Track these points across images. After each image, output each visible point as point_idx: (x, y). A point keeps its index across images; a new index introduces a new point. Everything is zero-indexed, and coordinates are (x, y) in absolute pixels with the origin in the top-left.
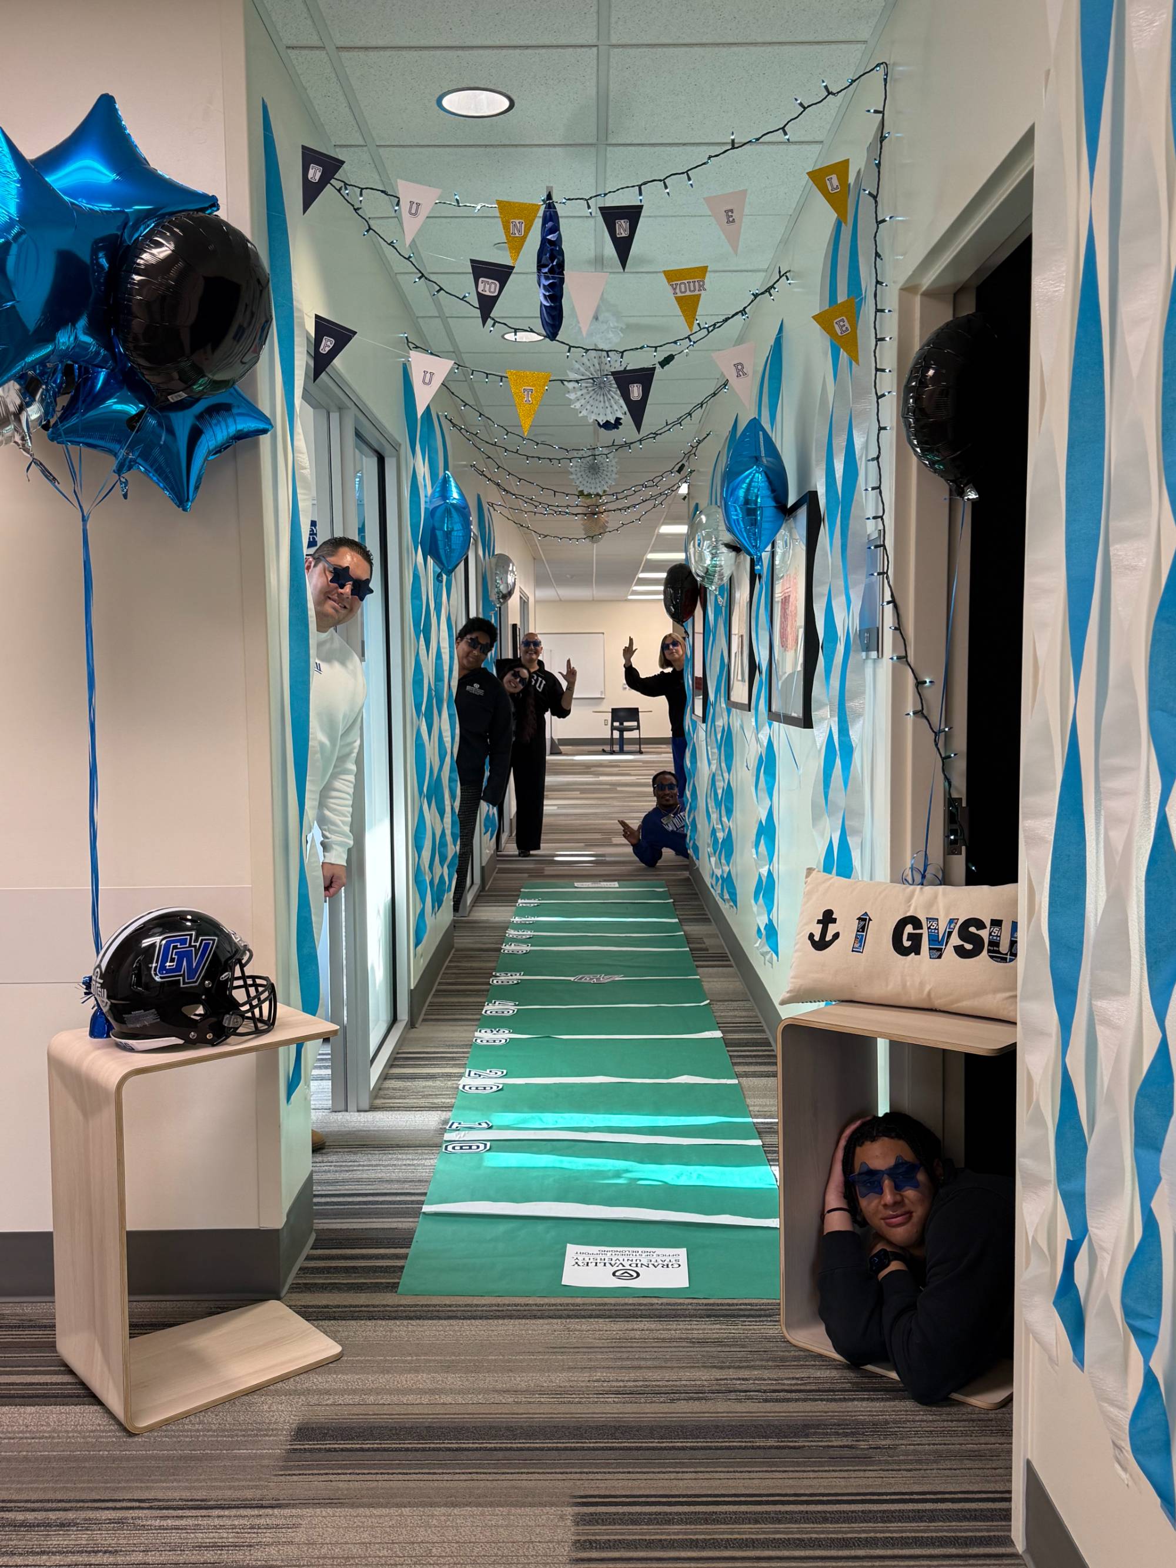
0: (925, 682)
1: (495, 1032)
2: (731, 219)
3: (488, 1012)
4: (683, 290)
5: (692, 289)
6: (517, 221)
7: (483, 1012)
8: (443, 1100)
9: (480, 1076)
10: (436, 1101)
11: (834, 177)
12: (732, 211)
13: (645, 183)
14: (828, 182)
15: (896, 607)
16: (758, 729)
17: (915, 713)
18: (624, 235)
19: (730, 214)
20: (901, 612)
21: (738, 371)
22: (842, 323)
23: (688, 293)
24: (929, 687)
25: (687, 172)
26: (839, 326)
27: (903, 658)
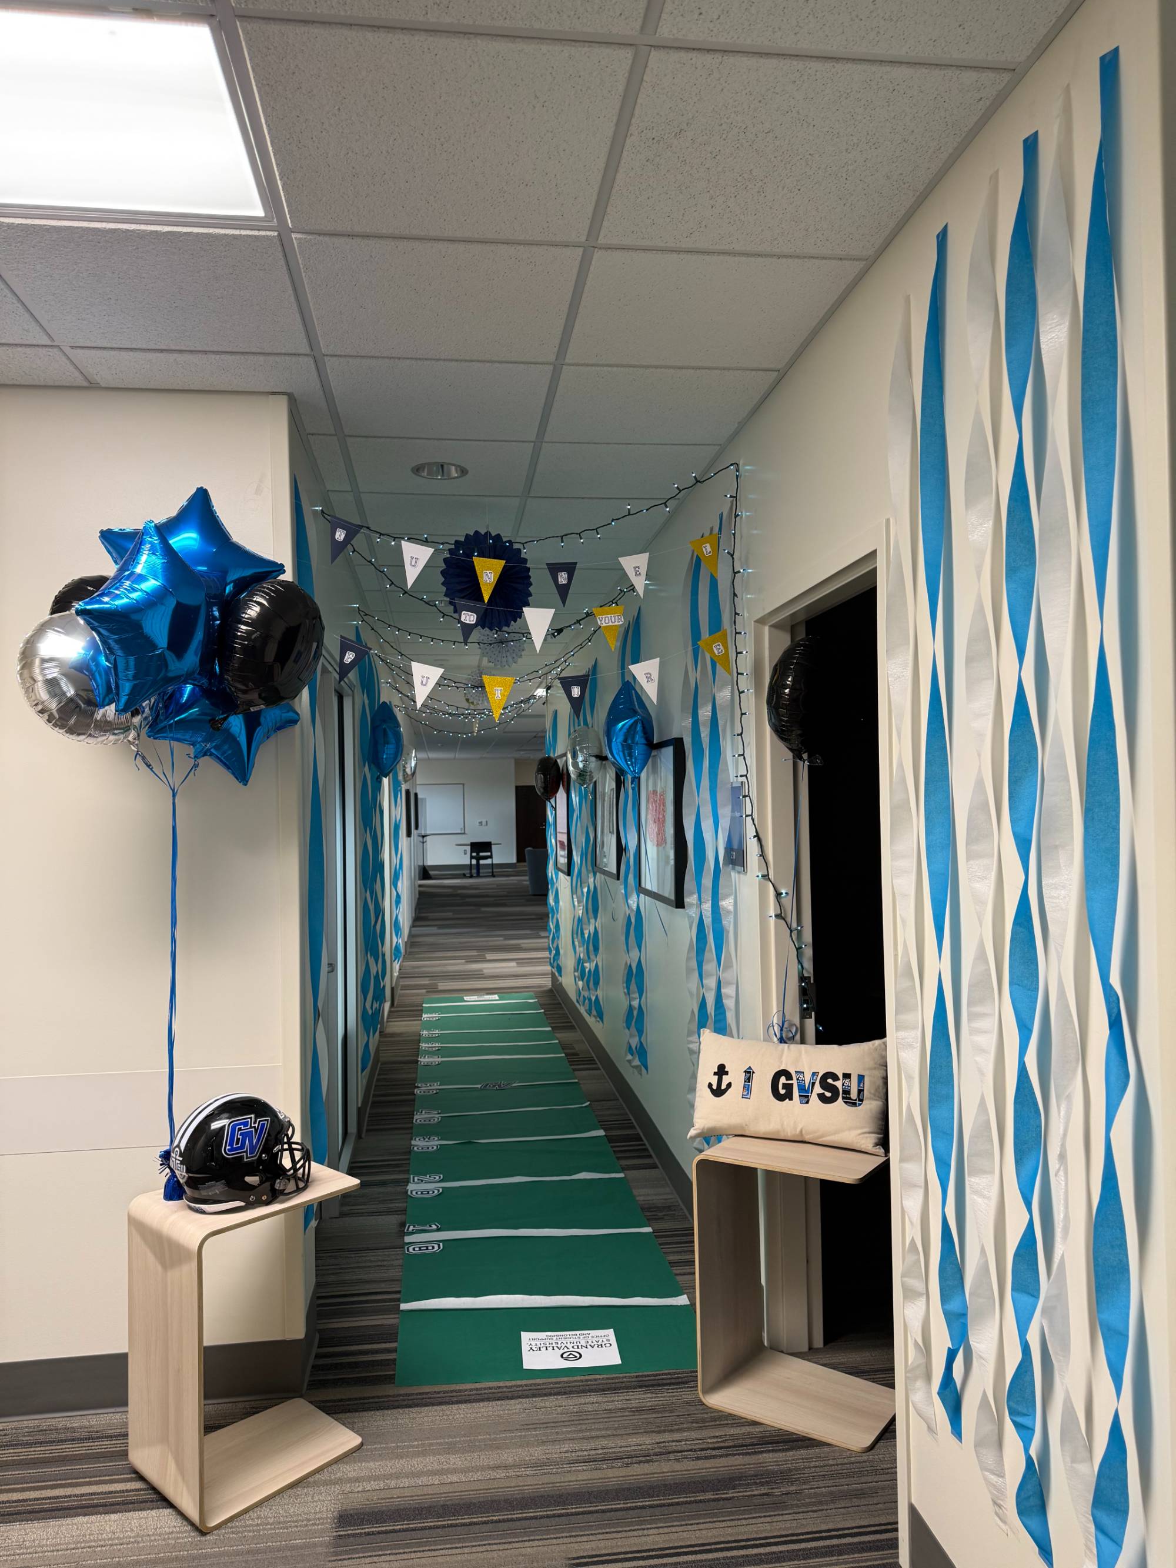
0: (782, 894)
1: (427, 1140)
2: (638, 573)
3: (418, 1121)
4: (607, 622)
5: (613, 621)
6: (488, 572)
7: (414, 1121)
8: (397, 1205)
9: (422, 1181)
10: (390, 1205)
11: (708, 545)
12: (639, 567)
13: (566, 535)
14: (704, 549)
15: (759, 840)
16: (627, 897)
17: (777, 916)
18: (563, 583)
19: (637, 569)
20: (764, 843)
21: (648, 678)
22: (718, 647)
23: (610, 624)
24: (785, 897)
25: (596, 529)
26: (717, 649)
27: (766, 877)
